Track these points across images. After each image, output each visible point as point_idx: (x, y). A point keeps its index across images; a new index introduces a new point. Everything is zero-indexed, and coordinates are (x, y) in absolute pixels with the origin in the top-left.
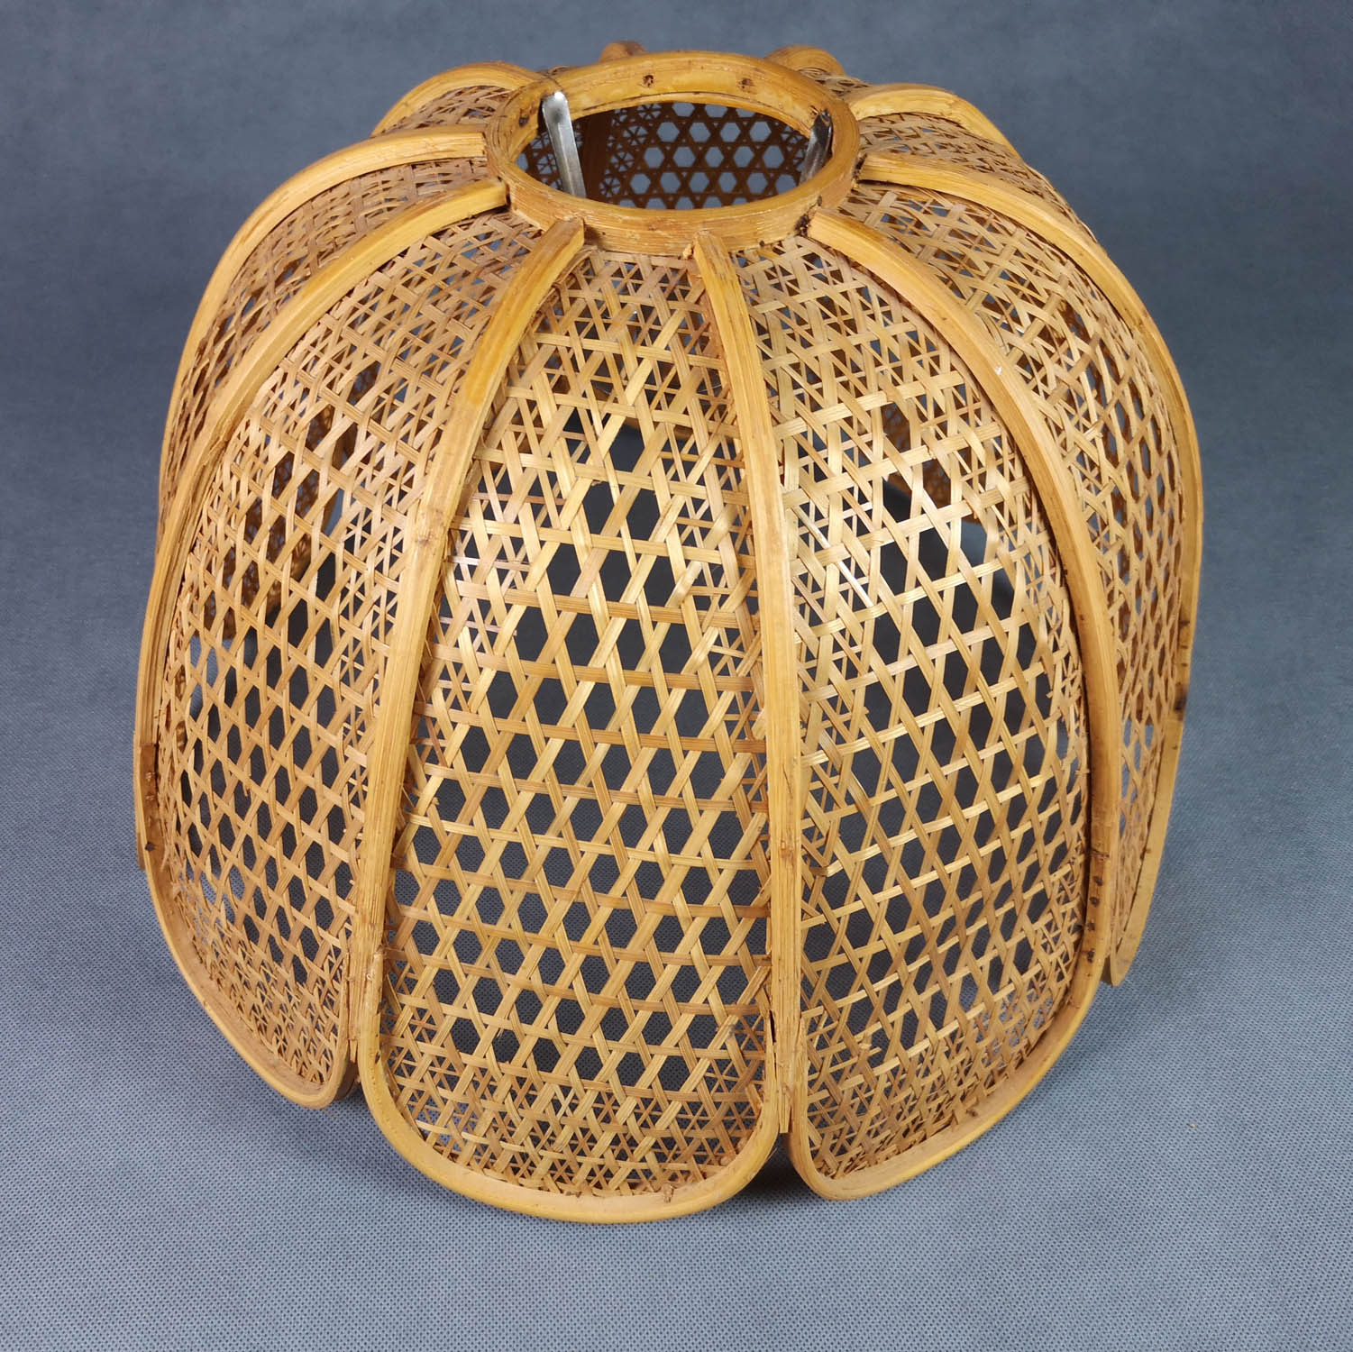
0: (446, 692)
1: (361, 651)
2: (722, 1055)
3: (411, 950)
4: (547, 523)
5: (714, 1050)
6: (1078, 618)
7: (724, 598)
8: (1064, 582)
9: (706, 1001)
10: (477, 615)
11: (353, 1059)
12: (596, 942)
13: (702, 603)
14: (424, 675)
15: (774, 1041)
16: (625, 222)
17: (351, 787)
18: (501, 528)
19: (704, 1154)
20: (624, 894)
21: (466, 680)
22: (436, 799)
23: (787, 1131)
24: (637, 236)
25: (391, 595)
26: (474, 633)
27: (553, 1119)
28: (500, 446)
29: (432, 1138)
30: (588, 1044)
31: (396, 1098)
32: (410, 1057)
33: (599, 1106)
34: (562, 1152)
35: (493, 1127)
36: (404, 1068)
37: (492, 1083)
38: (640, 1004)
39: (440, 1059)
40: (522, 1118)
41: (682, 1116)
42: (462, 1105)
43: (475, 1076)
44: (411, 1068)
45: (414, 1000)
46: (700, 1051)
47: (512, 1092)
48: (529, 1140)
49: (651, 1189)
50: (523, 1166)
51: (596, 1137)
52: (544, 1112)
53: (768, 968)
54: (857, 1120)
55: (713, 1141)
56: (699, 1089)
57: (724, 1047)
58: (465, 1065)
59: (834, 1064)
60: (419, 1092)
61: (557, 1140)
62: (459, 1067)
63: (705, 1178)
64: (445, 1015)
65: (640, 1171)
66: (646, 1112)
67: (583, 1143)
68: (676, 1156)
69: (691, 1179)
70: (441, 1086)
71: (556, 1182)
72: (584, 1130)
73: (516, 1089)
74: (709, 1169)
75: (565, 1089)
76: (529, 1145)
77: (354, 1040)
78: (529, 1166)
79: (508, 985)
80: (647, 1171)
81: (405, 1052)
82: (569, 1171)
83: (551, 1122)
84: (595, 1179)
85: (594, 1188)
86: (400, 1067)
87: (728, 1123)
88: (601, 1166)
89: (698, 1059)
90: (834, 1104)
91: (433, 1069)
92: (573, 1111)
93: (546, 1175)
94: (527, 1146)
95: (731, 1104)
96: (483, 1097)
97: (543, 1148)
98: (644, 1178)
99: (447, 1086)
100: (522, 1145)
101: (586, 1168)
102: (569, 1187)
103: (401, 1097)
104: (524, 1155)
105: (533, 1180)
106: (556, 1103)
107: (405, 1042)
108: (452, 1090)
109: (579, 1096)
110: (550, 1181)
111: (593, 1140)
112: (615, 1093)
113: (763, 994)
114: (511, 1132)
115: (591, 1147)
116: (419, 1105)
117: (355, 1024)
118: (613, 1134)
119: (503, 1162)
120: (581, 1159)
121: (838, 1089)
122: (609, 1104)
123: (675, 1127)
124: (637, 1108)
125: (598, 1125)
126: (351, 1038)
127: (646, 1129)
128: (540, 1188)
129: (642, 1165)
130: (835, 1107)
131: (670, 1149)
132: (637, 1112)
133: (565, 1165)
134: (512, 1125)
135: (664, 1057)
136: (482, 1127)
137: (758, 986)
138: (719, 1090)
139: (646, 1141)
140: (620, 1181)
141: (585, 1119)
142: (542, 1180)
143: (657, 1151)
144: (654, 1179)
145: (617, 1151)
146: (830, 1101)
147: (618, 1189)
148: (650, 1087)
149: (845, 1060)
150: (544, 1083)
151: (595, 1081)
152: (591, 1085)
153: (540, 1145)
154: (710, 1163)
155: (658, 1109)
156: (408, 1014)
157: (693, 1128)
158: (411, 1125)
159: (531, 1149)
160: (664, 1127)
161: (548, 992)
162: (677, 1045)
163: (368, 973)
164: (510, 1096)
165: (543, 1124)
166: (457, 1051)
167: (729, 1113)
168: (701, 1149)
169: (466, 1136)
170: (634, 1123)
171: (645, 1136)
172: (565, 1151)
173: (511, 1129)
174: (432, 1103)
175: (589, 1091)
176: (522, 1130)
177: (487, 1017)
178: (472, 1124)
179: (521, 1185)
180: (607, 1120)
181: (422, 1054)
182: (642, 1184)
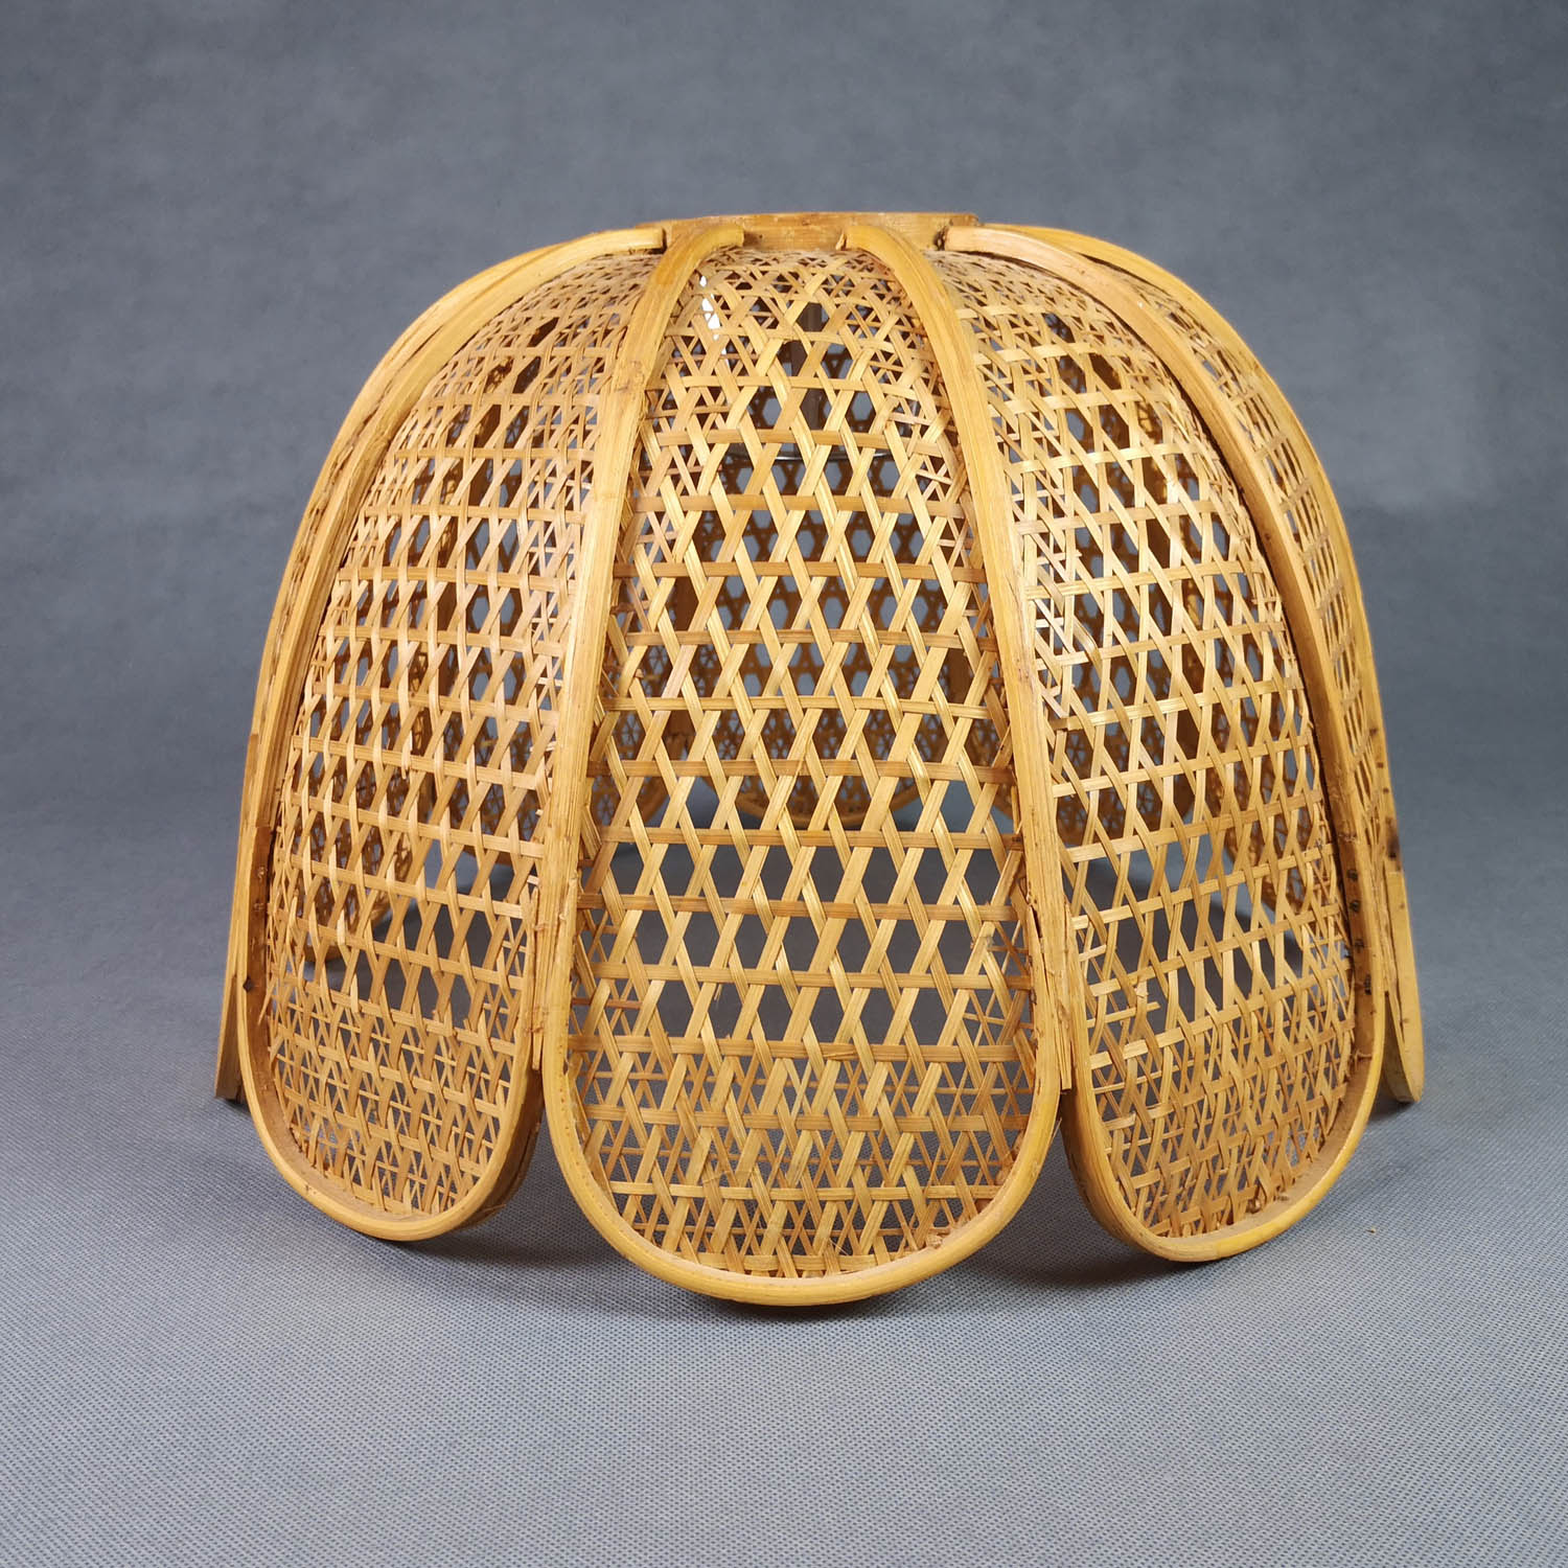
0: (648, 546)
1: (553, 533)
2: (981, 982)
3: (609, 888)
4: (744, 372)
5: (970, 976)
6: (1264, 539)
7: (924, 429)
8: (1243, 502)
9: (956, 902)
10: (680, 461)
11: (536, 1065)
12: (826, 828)
13: (905, 430)
14: (623, 535)
15: (1040, 936)
16: (780, 220)
17: (540, 688)
18: (700, 380)
19: (974, 1163)
20: (854, 757)
21: (670, 528)
22: (639, 671)
23: (1070, 1087)
24: (793, 233)
25: (585, 464)
26: (676, 479)
27: (788, 1118)
28: (690, 325)
29: (632, 1208)
30: (825, 982)
31: (586, 1145)
32: (605, 1065)
33: (843, 1086)
34: (799, 1186)
35: (711, 1161)
36: (597, 1087)
37: (710, 1079)
38: (882, 910)
39: (644, 1057)
40: (747, 1130)
41: (944, 1090)
42: (672, 1131)
43: (688, 1072)
44: (606, 1084)
45: (613, 967)
46: (956, 979)
47: (735, 1087)
48: (757, 1171)
49: (913, 1245)
50: (749, 1229)
51: (842, 1144)
52: (775, 1113)
53: (1020, 853)
54: (1148, 1116)
55: (984, 1138)
56: (959, 1041)
57: (983, 971)
58: (675, 1056)
59: (1110, 1010)
60: (616, 1125)
61: (793, 1162)
62: (667, 1063)
63: (979, 1212)
64: (650, 981)
65: (897, 1208)
66: (899, 1088)
67: (826, 1161)
68: (940, 1170)
69: (962, 1219)
70: (644, 1103)
71: (793, 1253)
72: (826, 1134)
73: (739, 1080)
74: (983, 1191)
75: (800, 1064)
76: (758, 1181)
77: (538, 1030)
78: (758, 1227)
79: (727, 915)
80: (907, 1206)
81: (599, 1057)
82: (809, 1224)
83: (785, 1128)
84: (842, 1235)
85: (841, 1253)
86: (592, 1086)
87: (999, 1101)
88: (849, 1203)
89: (955, 991)
90: (1118, 1080)
91: (634, 1076)
92: (811, 1102)
93: (779, 1242)
94: (754, 1184)
95: (1000, 1067)
96: (698, 1107)
97: (776, 1184)
98: (904, 1223)
99: (652, 1101)
100: (749, 1185)
101: (831, 1211)
102: (810, 1261)
103: (592, 1142)
104: (751, 1205)
105: (764, 1257)
106: (789, 1093)
107: (599, 1041)
108: (658, 1106)
109: (817, 1073)
110: (785, 1254)
111: (837, 1153)
112: (862, 1060)
113: (1018, 893)
114: (734, 1164)
115: (836, 1167)
116: (615, 1150)
117: (541, 1002)
118: (862, 1135)
119: (723, 1227)
120: (824, 1193)
121: (1120, 1055)
122: (854, 1080)
123: (937, 1113)
124: (889, 1081)
125: (842, 1121)
126: (535, 1027)
127: (902, 1120)
128: (773, 1274)
129: (901, 1193)
130: (1120, 1086)
131: (933, 1158)
132: (889, 1089)
133: (804, 1212)
134: (735, 1149)
135: (915, 992)
136: (696, 1165)
137: (1011, 879)
138: (984, 1041)
139: (903, 1145)
140: (874, 1233)
141: (826, 1113)
142: (775, 1253)
143: (917, 1162)
144: (916, 1224)
145: (868, 1170)
146: (1114, 1073)
147: (872, 1251)
148: (902, 1042)
149: (1122, 1008)
150: (774, 1059)
151: (836, 1042)
152: (832, 1051)
153: (771, 1180)
154: (984, 1182)
155: (913, 1080)
156: (604, 991)
157: (958, 1113)
158: (604, 1188)
159: (760, 1189)
160: (923, 1112)
161: (774, 913)
162: (929, 971)
163: (561, 911)
164: (732, 1096)
165: (775, 1135)
166: (665, 1035)
167: (998, 1083)
168: (970, 1154)
169: (675, 1189)
170: (886, 1111)
171: (901, 1133)
172: (803, 1183)
173: (734, 1157)
174: (631, 1140)
175: (829, 1062)
176: (748, 1154)
177: (701, 971)
178: (684, 1163)
179: (748, 1272)
180: (853, 1109)
181: (621, 1054)
182: (901, 1236)
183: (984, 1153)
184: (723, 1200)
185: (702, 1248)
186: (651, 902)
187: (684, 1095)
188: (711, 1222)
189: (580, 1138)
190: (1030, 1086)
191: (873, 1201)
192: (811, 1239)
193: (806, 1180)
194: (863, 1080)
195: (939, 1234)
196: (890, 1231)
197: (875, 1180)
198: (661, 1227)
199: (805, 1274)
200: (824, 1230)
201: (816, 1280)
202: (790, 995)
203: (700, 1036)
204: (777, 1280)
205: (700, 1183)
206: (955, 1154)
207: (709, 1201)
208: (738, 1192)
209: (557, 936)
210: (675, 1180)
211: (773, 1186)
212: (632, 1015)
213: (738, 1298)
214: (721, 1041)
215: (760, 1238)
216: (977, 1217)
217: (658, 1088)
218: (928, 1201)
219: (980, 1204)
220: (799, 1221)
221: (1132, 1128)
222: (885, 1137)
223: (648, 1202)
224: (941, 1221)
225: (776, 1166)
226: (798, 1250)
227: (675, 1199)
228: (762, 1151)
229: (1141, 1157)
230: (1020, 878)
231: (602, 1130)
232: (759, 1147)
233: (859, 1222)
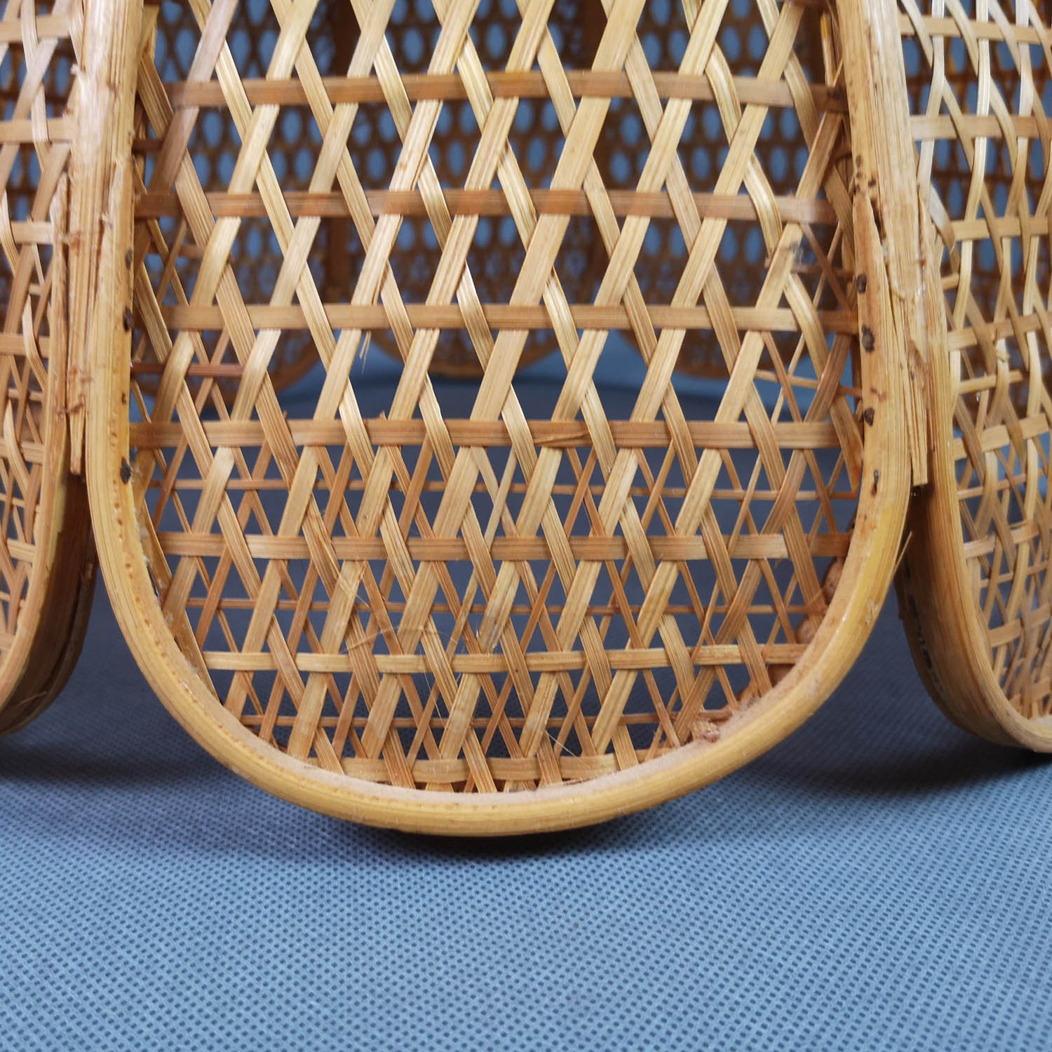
2: (783, 322)
3: (188, 184)
5: (766, 311)
9: (743, 189)
11: (75, 467)
19: (767, 609)
23: (925, 481)
27: (478, 542)
29: (239, 691)
30: (536, 320)
31: (164, 597)
32: (190, 468)
33: (566, 489)
34: (498, 650)
35: (359, 613)
36: (178, 502)
37: (355, 485)
38: (627, 201)
39: (250, 453)
40: (416, 564)
41: (724, 494)
42: (297, 567)
43: (320, 475)
44: (191, 499)
45: (197, 312)
46: (743, 315)
47: (396, 496)
48: (432, 628)
49: (674, 737)
50: (422, 720)
51: (565, 581)
52: (460, 534)
53: (839, 118)
54: (1010, 537)
55: (783, 568)
56: (749, 414)
57: (784, 303)
58: (300, 449)
59: (965, 376)
60: (210, 563)
61: (488, 613)
62: (286, 462)
63: (774, 682)
64: (256, 332)
65: (650, 679)
66: (656, 491)
67: (540, 608)
68: (717, 619)
69: (747, 696)
70: (252, 528)
71: (489, 755)
72: (541, 566)
73: (401, 485)
74: (778, 652)
75: (498, 454)
76: (433, 644)
77: (76, 410)
78: (435, 715)
79: (376, 219)
80: (666, 676)
81: (179, 456)
82: (515, 709)
83: (475, 559)
84: (565, 725)
85: (564, 753)
86: (171, 503)
87: (805, 511)
88: (575, 675)
89: (742, 333)
90: (974, 484)
91: (235, 484)
92: (515, 516)
93: (467, 737)
94: (429, 650)
95: (810, 455)
96: (338, 531)
97: (462, 649)
98: (659, 705)
99: (264, 522)
100: (419, 650)
101: (547, 688)
102: (518, 765)
103: (173, 592)
104: (423, 682)
105: (445, 762)
106: (481, 502)
107: (180, 431)
108: (275, 532)
109: (526, 469)
110: (477, 758)
111: (557, 596)
112: (597, 447)
113: (836, 182)
114: (396, 618)
115: (555, 619)
116: (209, 603)
117: (78, 361)
118: (595, 568)
119: (380, 718)
120: (537, 660)
121: (978, 444)
122: (583, 479)
123: (713, 529)
124: (639, 480)
125: (565, 544)
126: (71, 406)
127: (658, 541)
128: (458, 787)
129: (655, 657)
130: (977, 491)
131: (705, 599)
132: (638, 492)
133: (506, 690)
134: (397, 594)
135: (679, 336)
136: (337, 623)
137: (827, 157)
138: (786, 416)
139: (661, 581)
140: (615, 720)
141: (540, 532)
142: (461, 755)
143: (682, 609)
144: (678, 706)
145: (605, 622)
146: (969, 471)
147: (610, 749)
148: (660, 416)
149: (978, 374)
150: (456, 449)
151: (555, 418)
152: (546, 432)
153: (453, 640)
154: (781, 639)
155: (678, 478)
156: (184, 351)
157: (745, 530)
158: (194, 662)
159: (437, 656)
160: (692, 529)
161: (454, 210)
162: (701, 301)
163: (104, 207)
164: (390, 509)
165: (459, 570)
166: (282, 417)
167: (806, 483)
168: (762, 594)
169: (307, 661)
170: (634, 525)
171: (657, 563)
172: (506, 645)
173: (394, 606)
174: (234, 585)
175: (544, 451)
176: (418, 600)
177: (338, 311)
178: (317, 620)
179: (420, 786)
180: (582, 526)
181: (214, 450)
182: (654, 725)
183: (783, 590)
184: (381, 675)
185: (349, 751)
186: (254, 204)
187: (314, 509)
188: (362, 710)
189: (155, 585)
190: (854, 487)
191: (614, 672)
192: (518, 732)
193: (510, 641)
194: (598, 479)
195: (715, 721)
196: (638, 718)
197: (616, 637)
198: (284, 720)
199: (507, 787)
200: (537, 718)
201: (525, 796)
202: (479, 345)
203: (338, 416)
204: (465, 797)
205: (343, 649)
206: (741, 594)
207: (359, 678)
208: (402, 661)
209: (99, 252)
210: (305, 646)
211: (458, 651)
212: (230, 387)
213: (407, 825)
214: (373, 423)
215: (438, 733)
216: (773, 693)
217: (274, 502)
218: (697, 669)
219: (777, 671)
220: (498, 706)
221: (991, 556)
222: (632, 564)
223: (263, 681)
224: (715, 700)
225: (462, 620)
226: (497, 749)
227: (305, 675)
228: (440, 597)
229: (1002, 602)
230: (841, 156)
231: (188, 571)
232: (434, 590)
233: (591, 706)
